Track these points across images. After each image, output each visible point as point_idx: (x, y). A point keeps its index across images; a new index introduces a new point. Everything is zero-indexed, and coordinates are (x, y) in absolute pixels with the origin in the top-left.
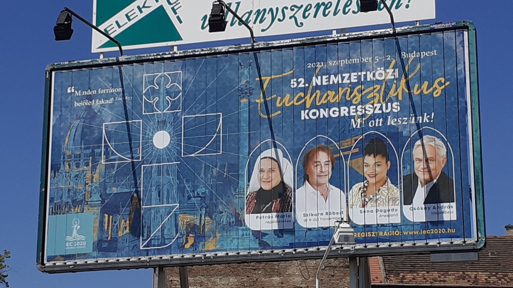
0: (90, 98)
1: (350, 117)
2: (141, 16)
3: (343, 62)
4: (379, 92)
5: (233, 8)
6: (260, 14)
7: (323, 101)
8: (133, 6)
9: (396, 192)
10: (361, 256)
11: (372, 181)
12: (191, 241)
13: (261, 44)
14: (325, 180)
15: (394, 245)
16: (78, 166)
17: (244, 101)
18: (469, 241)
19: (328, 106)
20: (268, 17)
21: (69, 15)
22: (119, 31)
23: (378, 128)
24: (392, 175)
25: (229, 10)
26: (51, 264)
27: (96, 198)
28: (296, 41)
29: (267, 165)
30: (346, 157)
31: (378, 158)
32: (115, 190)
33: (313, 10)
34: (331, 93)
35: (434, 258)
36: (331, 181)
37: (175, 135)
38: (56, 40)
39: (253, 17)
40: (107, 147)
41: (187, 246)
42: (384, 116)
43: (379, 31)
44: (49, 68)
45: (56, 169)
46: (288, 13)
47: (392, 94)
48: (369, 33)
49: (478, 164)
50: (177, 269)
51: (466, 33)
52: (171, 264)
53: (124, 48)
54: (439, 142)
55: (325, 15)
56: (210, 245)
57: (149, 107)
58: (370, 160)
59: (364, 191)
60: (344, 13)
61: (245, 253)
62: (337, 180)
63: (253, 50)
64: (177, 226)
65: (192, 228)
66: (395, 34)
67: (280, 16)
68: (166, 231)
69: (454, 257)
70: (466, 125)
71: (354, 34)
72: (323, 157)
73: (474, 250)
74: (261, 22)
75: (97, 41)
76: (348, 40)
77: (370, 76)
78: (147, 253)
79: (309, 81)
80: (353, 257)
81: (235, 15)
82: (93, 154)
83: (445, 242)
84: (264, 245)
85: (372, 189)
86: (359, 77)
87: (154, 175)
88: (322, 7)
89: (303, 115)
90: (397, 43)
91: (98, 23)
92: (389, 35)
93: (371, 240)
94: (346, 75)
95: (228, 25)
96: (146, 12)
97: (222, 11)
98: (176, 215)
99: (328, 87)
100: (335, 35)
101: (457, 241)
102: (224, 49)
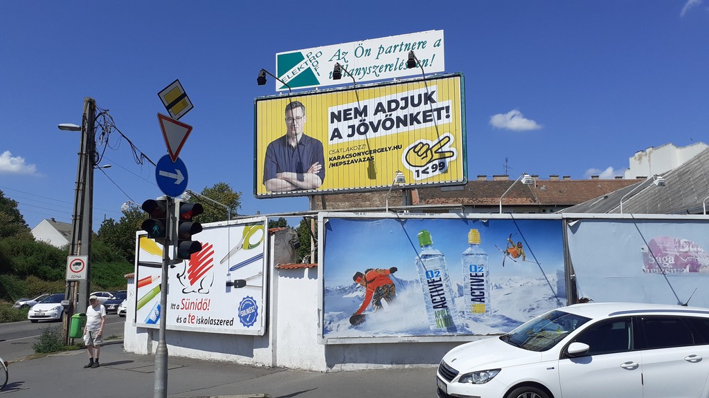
2: (299, 73)
5: (345, 68)
6: (358, 71)
8: (296, 67)
10: (408, 189)
13: (359, 86)
18: (459, 181)
20: (362, 72)
21: (264, 72)
22: (289, 80)
25: (343, 69)
28: (376, 84)
33: (384, 68)
35: (443, 189)
38: (258, 85)
39: (354, 72)
43: (417, 78)
44: (255, 99)
46: (372, 70)
48: (412, 79)
49: (464, 144)
50: (320, 197)
51: (459, 78)
52: (317, 194)
53: (291, 89)
55: (390, 70)
60: (400, 69)
61: (352, 188)
63: (355, 88)
66: (424, 80)
67: (368, 71)
69: (452, 188)
71: (404, 80)
73: (462, 185)
74: (359, 74)
75: (279, 85)
76: (402, 83)
80: (404, 190)
81: (346, 71)
88: (389, 67)
90: (426, 84)
91: (279, 76)
92: (422, 80)
95: (342, 76)
97: (339, 69)
100: (395, 81)
101: (454, 181)
102: (341, 88)
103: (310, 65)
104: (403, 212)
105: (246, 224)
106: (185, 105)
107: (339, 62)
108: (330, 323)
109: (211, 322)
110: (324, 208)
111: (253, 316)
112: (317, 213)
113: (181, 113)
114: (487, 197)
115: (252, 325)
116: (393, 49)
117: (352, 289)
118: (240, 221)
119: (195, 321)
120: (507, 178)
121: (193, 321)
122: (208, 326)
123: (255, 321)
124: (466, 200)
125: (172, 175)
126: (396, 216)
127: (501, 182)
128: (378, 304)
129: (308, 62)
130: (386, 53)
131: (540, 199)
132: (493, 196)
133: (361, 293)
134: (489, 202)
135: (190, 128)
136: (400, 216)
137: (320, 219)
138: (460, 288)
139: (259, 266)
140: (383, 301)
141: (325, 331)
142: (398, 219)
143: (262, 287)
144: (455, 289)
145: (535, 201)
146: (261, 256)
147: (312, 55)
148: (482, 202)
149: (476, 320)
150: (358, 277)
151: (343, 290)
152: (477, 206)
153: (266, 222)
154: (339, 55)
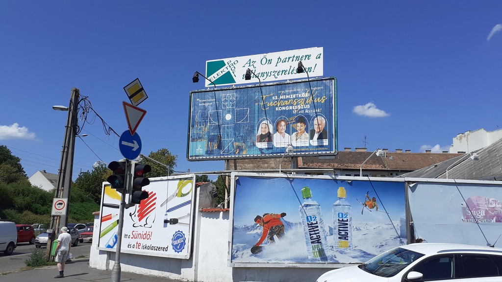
0: (204, 102)
1: (293, 110)
2: (222, 74)
3: (291, 91)
4: (303, 101)
5: (253, 72)
6: (263, 74)
7: (284, 104)
8: (219, 71)
9: (308, 135)
10: (295, 157)
11: (300, 132)
12: (238, 151)
13: (263, 84)
14: (283, 131)
15: (306, 153)
16: (200, 125)
17: (257, 104)
18: (332, 152)
19: (285, 106)
20: (265, 75)
21: (198, 74)
22: (215, 79)
23: (302, 114)
24: (306, 130)
26: (191, 158)
27: (206, 136)
28: (275, 83)
29: (264, 126)
30: (291, 123)
31: (302, 124)
32: (213, 134)
33: (281, 73)
34: (286, 102)
35: (320, 158)
36: (285, 132)
37: (233, 115)
38: (194, 82)
39: (260, 75)
40: (210, 119)
41: (237, 153)
42: (304, 109)
43: (303, 80)
44: (191, 92)
45: (193, 126)
46: (272, 74)
47: (307, 102)
48: (300, 81)
49: (336, 126)
50: (233, 161)
51: (333, 81)
52: (231, 159)
53: (216, 85)
54: (323, 118)
55: (285, 74)
56: (244, 153)
57: (225, 106)
58: (299, 124)
59: (297, 135)
60: (292, 74)
61: (256, 155)
62: (288, 131)
63: (260, 86)
64: (233, 146)
65: (238, 147)
66: (309, 81)
67: (269, 75)
68: (229, 148)
69: (327, 158)
70: (332, 113)
71: (295, 81)
72: (283, 123)
73: (334, 155)
74: (263, 77)
75: (207, 83)
76: (293, 83)
77: (300, 96)
78: (223, 155)
79: (279, 97)
80: (292, 157)
81: (254, 74)
82: (205, 122)
83: (324, 152)
84: (262, 153)
85: (299, 135)
86: (296, 96)
87: (226, 129)
88: (284, 72)
89: (277, 109)
90: (310, 84)
91: (207, 77)
92: (307, 81)
93: (299, 152)
94: (292, 95)
95: (252, 78)
96: (224, 73)
97: (250, 73)
98: (233, 143)
99: (285, 100)
100: (288, 81)
101: (328, 152)
102: (250, 86)
103: (229, 69)
104: (291, 173)
105: (180, 179)
106: (142, 96)
107: (250, 68)
108: (237, 252)
109: (152, 248)
110: (236, 169)
111: (182, 245)
112: (230, 173)
113: (139, 102)
114: (351, 163)
115: (181, 251)
116: (287, 60)
117: (253, 228)
118: (176, 177)
119: (141, 247)
120: (365, 150)
121: (139, 247)
122: (150, 251)
123: (184, 248)
124: (336, 165)
125: (130, 145)
126: (286, 176)
127: (361, 153)
128: (272, 239)
129: (228, 67)
130: (283, 62)
131: (389, 166)
132: (355, 162)
133: (260, 231)
134: (352, 166)
135: (145, 112)
136: (289, 176)
137: (233, 177)
138: (331, 229)
139: (188, 209)
140: (275, 237)
141: (233, 257)
142: (288, 178)
143: (190, 224)
144: (327, 230)
145: (385, 167)
146: (189, 202)
147: (231, 63)
148: (347, 167)
149: (341, 252)
150: (258, 219)
151: (247, 229)
152: (344, 170)
153: (195, 178)
154: (250, 63)
